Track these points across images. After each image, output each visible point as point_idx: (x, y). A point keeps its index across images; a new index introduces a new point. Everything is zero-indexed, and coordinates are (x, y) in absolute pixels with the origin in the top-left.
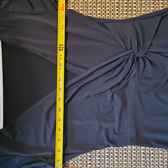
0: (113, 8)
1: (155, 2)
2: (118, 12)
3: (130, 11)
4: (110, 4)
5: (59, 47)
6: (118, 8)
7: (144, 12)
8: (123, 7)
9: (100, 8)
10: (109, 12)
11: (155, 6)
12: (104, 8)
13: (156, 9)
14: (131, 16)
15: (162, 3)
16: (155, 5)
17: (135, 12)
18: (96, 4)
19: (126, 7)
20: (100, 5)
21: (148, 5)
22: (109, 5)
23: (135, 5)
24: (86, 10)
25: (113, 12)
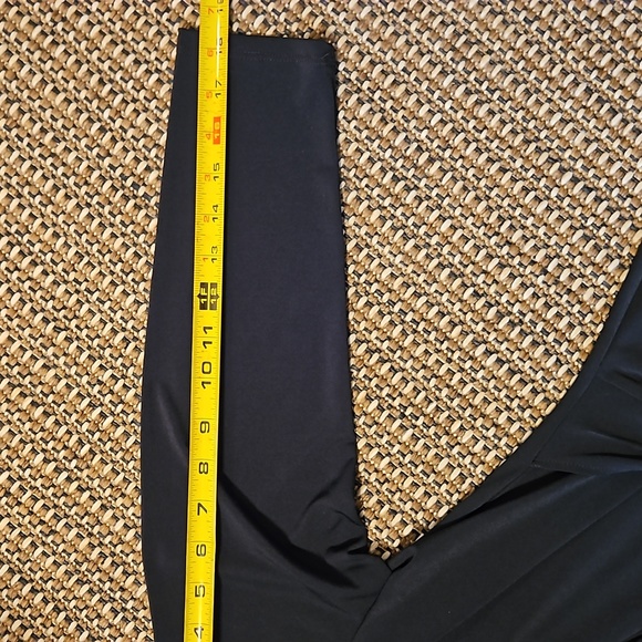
0: (504, 392)
1: (597, 241)
2: (530, 386)
3: (561, 344)
4: (485, 390)
5: (200, 296)
6: (517, 377)
7: (603, 301)
8: (526, 357)
9: (469, 434)
10: (505, 415)
11: (610, 251)
12: (480, 422)
13: (625, 253)
14: (577, 355)
15: (619, 219)
16: (607, 247)
17: (578, 329)
18: (447, 433)
19: (535, 344)
20: (457, 424)
21: (589, 270)
22: (481, 396)
23: (554, 310)
24: (438, 480)
25: (516, 401)
